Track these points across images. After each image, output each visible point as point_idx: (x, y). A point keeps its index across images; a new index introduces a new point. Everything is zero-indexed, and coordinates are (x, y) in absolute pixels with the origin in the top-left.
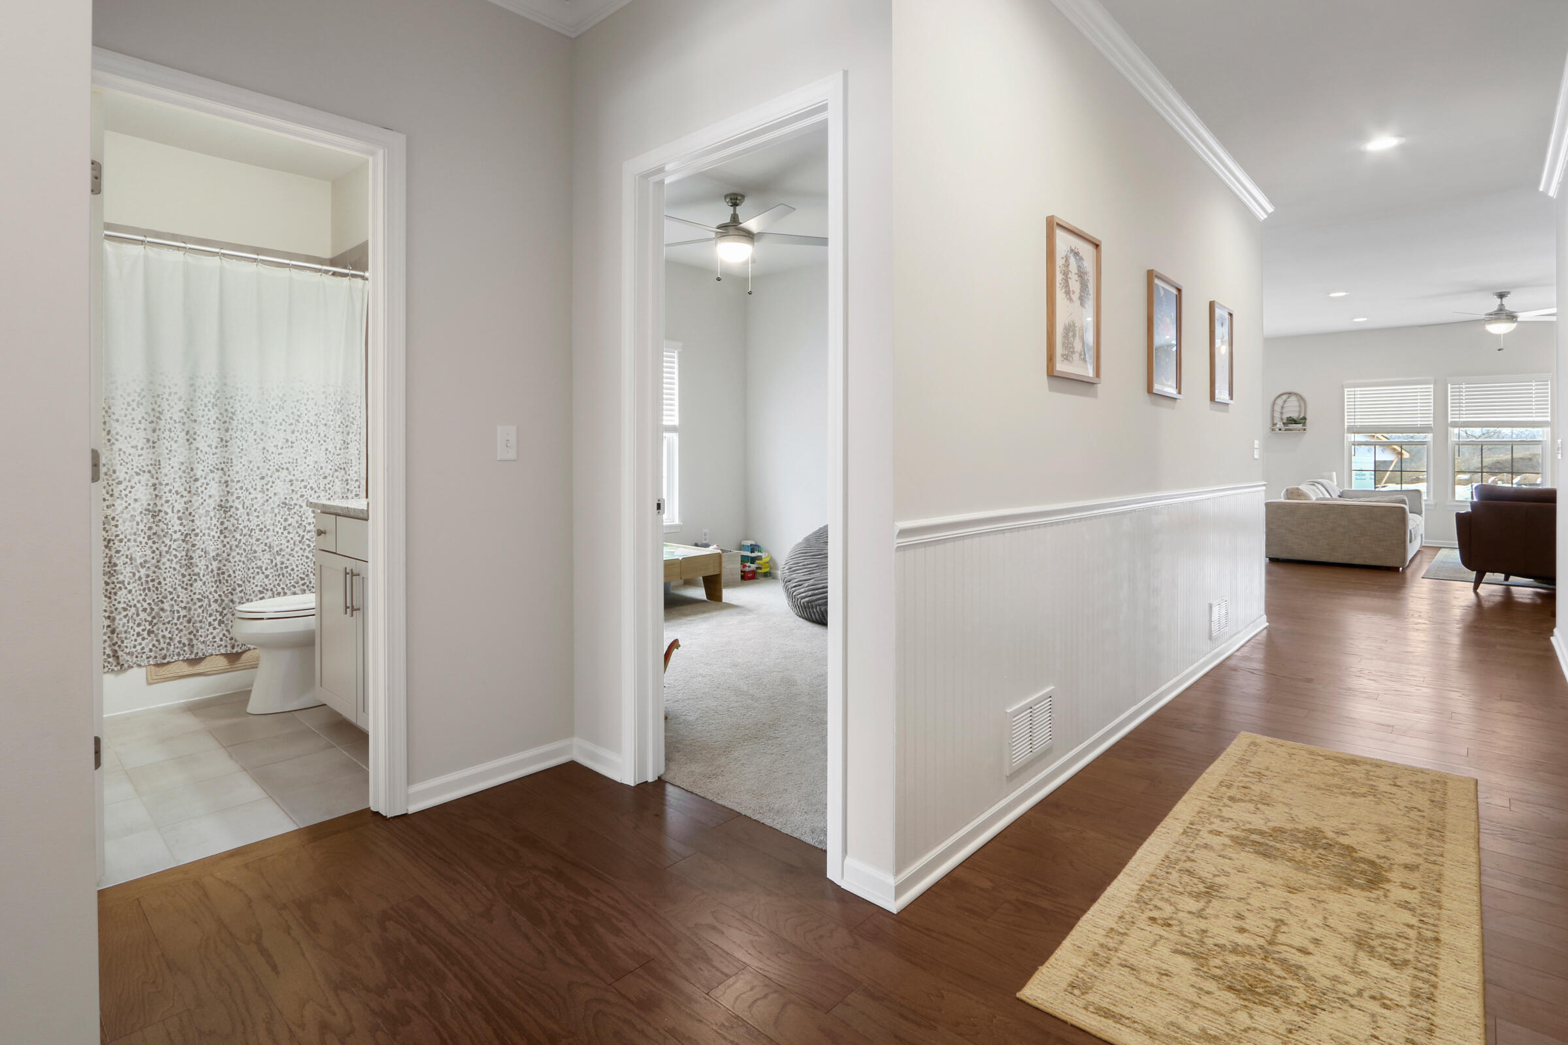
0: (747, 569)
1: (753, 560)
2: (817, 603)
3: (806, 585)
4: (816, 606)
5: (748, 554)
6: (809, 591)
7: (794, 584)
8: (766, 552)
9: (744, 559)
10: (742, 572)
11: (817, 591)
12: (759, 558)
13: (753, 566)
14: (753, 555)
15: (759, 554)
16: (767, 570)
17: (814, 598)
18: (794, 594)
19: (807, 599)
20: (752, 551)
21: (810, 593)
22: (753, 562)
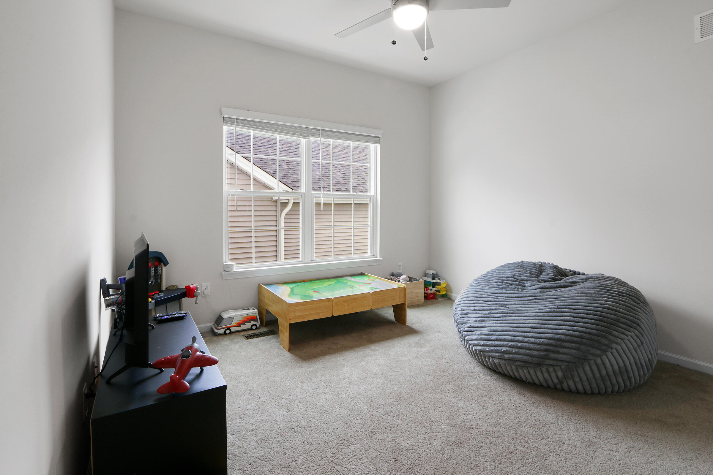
0: (429, 292)
1: (434, 285)
2: (490, 354)
3: (478, 333)
4: (489, 357)
5: (430, 280)
6: (481, 339)
7: (466, 329)
8: (443, 279)
9: (427, 284)
10: (425, 293)
11: (489, 343)
12: (438, 284)
13: (434, 289)
14: (434, 281)
15: (439, 281)
16: (444, 293)
17: (487, 349)
18: (466, 338)
19: (479, 348)
20: (434, 279)
21: (482, 343)
22: (434, 287)
